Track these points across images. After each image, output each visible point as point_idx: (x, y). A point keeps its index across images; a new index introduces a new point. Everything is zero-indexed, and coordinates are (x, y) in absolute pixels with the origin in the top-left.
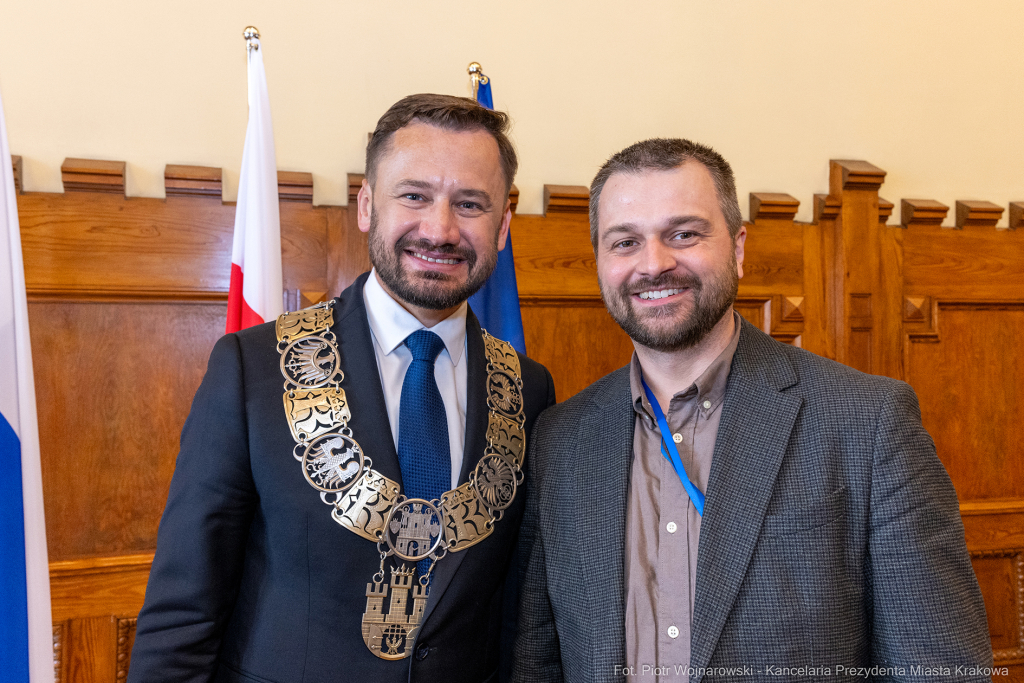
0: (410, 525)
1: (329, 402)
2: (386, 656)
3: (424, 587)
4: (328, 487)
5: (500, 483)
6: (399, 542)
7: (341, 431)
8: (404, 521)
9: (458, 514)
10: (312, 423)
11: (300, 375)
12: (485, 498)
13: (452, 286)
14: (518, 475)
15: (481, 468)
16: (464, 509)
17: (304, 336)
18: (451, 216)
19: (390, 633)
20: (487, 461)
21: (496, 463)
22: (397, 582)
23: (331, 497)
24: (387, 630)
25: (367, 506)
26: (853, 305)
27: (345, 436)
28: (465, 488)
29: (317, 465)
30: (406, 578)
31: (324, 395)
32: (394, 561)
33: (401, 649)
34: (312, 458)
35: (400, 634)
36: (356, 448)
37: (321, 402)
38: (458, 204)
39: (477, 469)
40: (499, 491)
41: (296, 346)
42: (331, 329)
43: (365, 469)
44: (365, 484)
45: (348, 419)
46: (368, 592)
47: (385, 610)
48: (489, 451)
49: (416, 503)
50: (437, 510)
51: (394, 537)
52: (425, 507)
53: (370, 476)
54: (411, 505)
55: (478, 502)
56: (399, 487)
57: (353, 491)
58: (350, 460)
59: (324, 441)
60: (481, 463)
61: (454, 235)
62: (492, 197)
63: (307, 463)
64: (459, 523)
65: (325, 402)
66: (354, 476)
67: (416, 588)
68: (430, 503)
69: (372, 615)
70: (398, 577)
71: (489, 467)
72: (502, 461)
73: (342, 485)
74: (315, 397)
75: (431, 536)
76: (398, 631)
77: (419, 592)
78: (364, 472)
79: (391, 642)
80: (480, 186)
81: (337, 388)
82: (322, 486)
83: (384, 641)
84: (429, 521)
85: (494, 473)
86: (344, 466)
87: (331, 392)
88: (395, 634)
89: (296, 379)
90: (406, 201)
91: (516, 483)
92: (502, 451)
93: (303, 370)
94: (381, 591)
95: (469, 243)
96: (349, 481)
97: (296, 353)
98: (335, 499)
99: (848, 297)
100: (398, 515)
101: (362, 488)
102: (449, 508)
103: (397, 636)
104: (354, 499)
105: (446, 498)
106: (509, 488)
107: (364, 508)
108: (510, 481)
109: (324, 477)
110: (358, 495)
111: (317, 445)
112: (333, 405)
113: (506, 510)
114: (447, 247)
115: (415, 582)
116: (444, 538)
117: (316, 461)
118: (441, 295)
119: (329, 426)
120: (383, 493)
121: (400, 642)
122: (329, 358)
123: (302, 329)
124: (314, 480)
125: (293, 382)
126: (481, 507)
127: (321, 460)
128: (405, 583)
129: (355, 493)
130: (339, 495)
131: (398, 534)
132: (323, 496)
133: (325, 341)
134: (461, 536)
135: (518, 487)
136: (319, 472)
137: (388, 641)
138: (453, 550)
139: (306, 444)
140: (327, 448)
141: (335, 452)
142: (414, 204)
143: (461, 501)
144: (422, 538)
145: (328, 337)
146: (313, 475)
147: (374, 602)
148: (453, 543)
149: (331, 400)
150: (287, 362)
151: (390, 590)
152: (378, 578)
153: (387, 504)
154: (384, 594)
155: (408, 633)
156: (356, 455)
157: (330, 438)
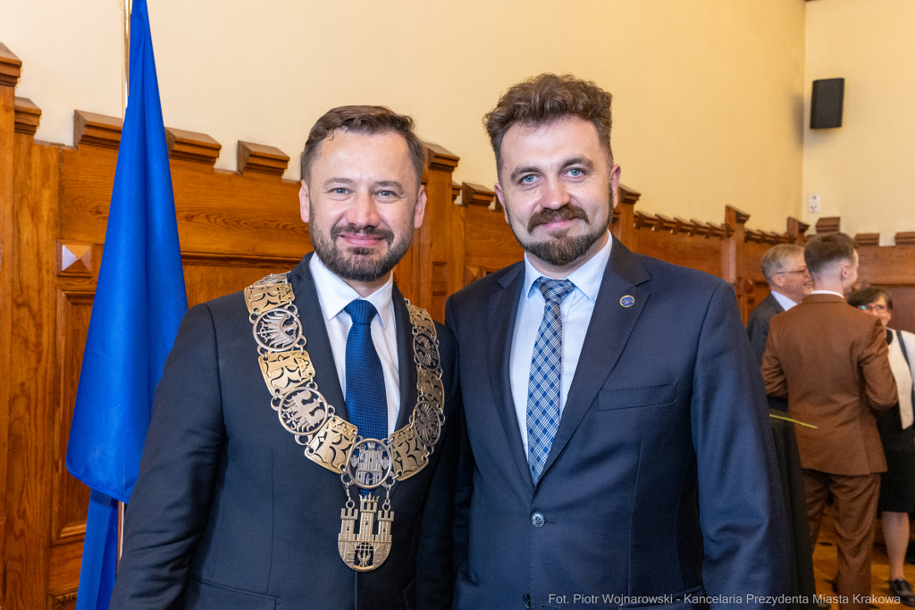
0: (366, 460)
1: (296, 362)
2: (358, 568)
3: (386, 511)
4: (300, 431)
5: (430, 424)
6: (358, 474)
7: (308, 385)
8: (361, 457)
9: (402, 449)
10: (284, 380)
11: (270, 341)
12: (421, 437)
13: (376, 258)
15: (417, 413)
16: (406, 446)
17: (271, 308)
18: (371, 202)
19: (360, 550)
20: (420, 407)
21: (426, 408)
22: (365, 508)
23: (304, 439)
24: (358, 547)
25: (333, 446)
26: (434, 270)
27: (312, 390)
28: (406, 429)
29: (290, 414)
30: (372, 504)
31: (291, 358)
32: (358, 491)
33: (370, 563)
34: (287, 408)
35: (369, 550)
36: (321, 399)
38: (376, 193)
39: (414, 414)
40: (430, 431)
41: (265, 317)
42: (293, 303)
43: (329, 415)
44: (330, 427)
45: (314, 375)
46: (343, 516)
47: (356, 531)
48: (421, 399)
49: (370, 442)
50: (387, 447)
51: (354, 470)
52: (377, 445)
53: (334, 421)
54: (366, 443)
55: (416, 441)
56: (357, 429)
57: (321, 434)
58: (317, 408)
60: (416, 409)
61: (374, 218)
62: (404, 185)
63: (283, 412)
64: (404, 457)
65: (294, 363)
66: (321, 421)
67: (380, 512)
68: (381, 442)
69: (346, 534)
70: (366, 504)
71: (422, 412)
72: (430, 406)
73: (311, 429)
74: (285, 358)
75: (383, 469)
76: (367, 548)
77: (383, 516)
78: (329, 418)
79: (362, 557)
80: (393, 178)
81: (302, 350)
82: (296, 430)
83: (356, 556)
84: (381, 457)
85: (425, 416)
86: (312, 414)
87: (298, 355)
88: (365, 550)
89: (267, 344)
90: (335, 195)
91: (440, 424)
92: (429, 398)
93: (273, 336)
94: (353, 515)
95: (387, 225)
96: (317, 425)
97: (266, 323)
98: (307, 440)
99: (431, 265)
100: (356, 452)
101: (329, 431)
102: (396, 446)
103: (367, 552)
104: (322, 440)
105: (393, 437)
106: (436, 428)
107: (331, 447)
108: (436, 422)
109: (297, 423)
110: (325, 437)
111: (289, 397)
112: (300, 365)
114: (370, 229)
116: (392, 470)
117: (289, 410)
119: (298, 381)
120: (345, 434)
121: (368, 557)
122: (293, 327)
123: (269, 302)
124: (290, 425)
125: (265, 347)
126: (419, 443)
127: (293, 409)
128: (372, 508)
129: (323, 435)
130: (310, 437)
131: (356, 468)
132: (297, 438)
133: (289, 312)
134: (406, 468)
136: (292, 419)
137: (359, 556)
138: (400, 480)
139: (280, 397)
140: (297, 399)
141: (304, 402)
142: (342, 196)
143: (404, 440)
144: (376, 470)
145: (291, 309)
146: (288, 422)
147: (347, 524)
148: (401, 473)
149: (298, 361)
150: (258, 331)
151: (359, 514)
152: (350, 505)
153: (348, 443)
154: (356, 517)
155: (375, 550)
156: (322, 404)
157: (300, 391)
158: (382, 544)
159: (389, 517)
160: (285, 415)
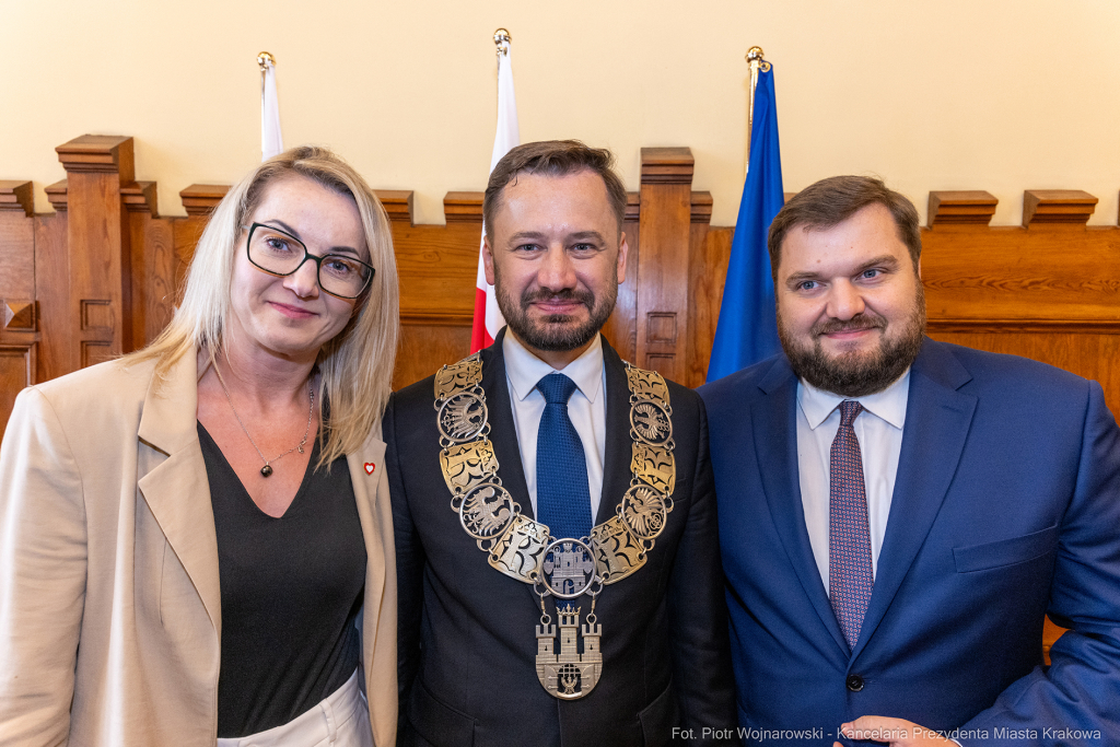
0: (564, 564)
1: (478, 455)
2: (564, 695)
3: (592, 625)
4: (483, 534)
5: (648, 513)
6: (554, 582)
7: (491, 480)
9: (609, 547)
10: (465, 475)
11: (452, 429)
12: (634, 530)
13: (576, 325)
14: (667, 502)
15: (627, 501)
16: (614, 542)
17: (458, 392)
18: (566, 260)
19: (564, 673)
20: (633, 493)
21: (644, 494)
22: (565, 622)
23: (487, 544)
24: (561, 670)
25: (519, 550)
27: (495, 485)
28: (612, 522)
29: (472, 515)
30: (573, 617)
31: (474, 449)
32: (555, 601)
33: (578, 688)
34: (468, 508)
35: (574, 673)
36: (506, 494)
37: (472, 456)
38: (572, 248)
39: (623, 502)
40: (649, 521)
41: (451, 402)
42: (480, 384)
43: (515, 514)
44: (517, 528)
45: (497, 468)
46: (538, 634)
47: (557, 650)
48: (635, 482)
49: (566, 542)
50: (588, 547)
51: (549, 577)
53: (520, 521)
54: (561, 544)
55: (628, 535)
57: (506, 537)
58: (501, 507)
59: (476, 491)
60: (628, 494)
61: (570, 279)
62: (604, 235)
63: (464, 514)
64: (610, 556)
65: (476, 456)
66: (506, 522)
67: (584, 626)
68: (580, 541)
69: (544, 657)
70: (565, 618)
71: (636, 499)
72: (649, 491)
73: (495, 531)
74: (466, 451)
75: (585, 573)
76: (572, 670)
77: (588, 631)
78: (514, 517)
79: (567, 682)
80: (589, 227)
81: (485, 440)
82: (478, 534)
83: (559, 681)
84: (581, 559)
85: (642, 503)
86: (496, 513)
87: (481, 445)
88: (570, 673)
89: (449, 434)
90: (522, 252)
91: (666, 511)
92: (650, 481)
93: (456, 425)
94: (550, 632)
95: (586, 286)
96: (501, 527)
97: (450, 410)
98: (490, 546)
100: (549, 556)
101: (515, 533)
102: (599, 542)
103: (572, 675)
104: (507, 544)
105: (596, 533)
106: (660, 517)
107: (517, 552)
108: (659, 510)
109: (479, 525)
110: (510, 541)
111: (471, 496)
112: (482, 457)
113: (656, 539)
114: (566, 292)
115: (582, 620)
116: (598, 574)
117: (470, 511)
118: (567, 337)
119: (480, 477)
120: (534, 536)
121: (575, 681)
122: (478, 413)
123: (456, 385)
124: (472, 528)
125: (448, 438)
126: (632, 538)
127: (476, 509)
128: (573, 622)
129: (508, 537)
130: (494, 541)
131: (552, 574)
132: (479, 544)
133: (476, 396)
134: (613, 569)
135: (668, 514)
136: (474, 521)
137: (563, 681)
138: (607, 583)
139: (461, 496)
140: (480, 497)
141: (488, 500)
142: (531, 254)
143: (610, 535)
144: (576, 576)
145: (478, 392)
146: (470, 524)
147: (545, 643)
148: (606, 576)
149: (480, 452)
150: (442, 419)
151: (558, 630)
152: (545, 620)
153: (538, 546)
154: (554, 634)
155: (582, 672)
156: (506, 502)
157: (482, 488)
158: (591, 665)
159: (596, 631)
160: (467, 517)
